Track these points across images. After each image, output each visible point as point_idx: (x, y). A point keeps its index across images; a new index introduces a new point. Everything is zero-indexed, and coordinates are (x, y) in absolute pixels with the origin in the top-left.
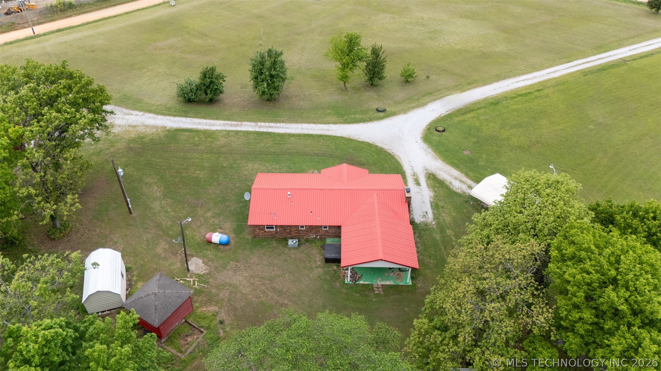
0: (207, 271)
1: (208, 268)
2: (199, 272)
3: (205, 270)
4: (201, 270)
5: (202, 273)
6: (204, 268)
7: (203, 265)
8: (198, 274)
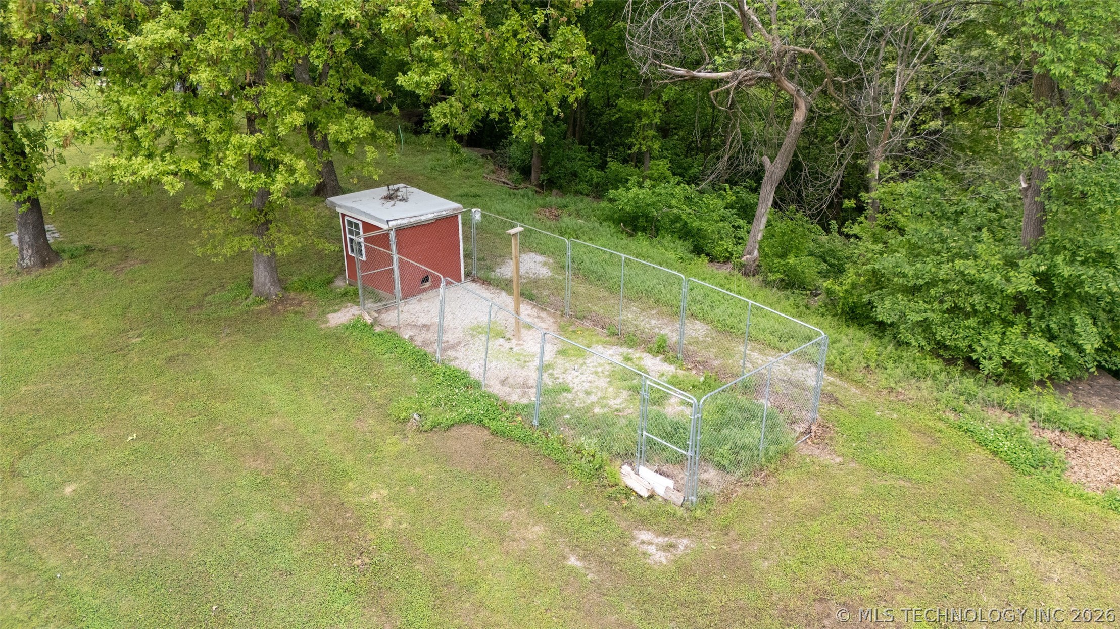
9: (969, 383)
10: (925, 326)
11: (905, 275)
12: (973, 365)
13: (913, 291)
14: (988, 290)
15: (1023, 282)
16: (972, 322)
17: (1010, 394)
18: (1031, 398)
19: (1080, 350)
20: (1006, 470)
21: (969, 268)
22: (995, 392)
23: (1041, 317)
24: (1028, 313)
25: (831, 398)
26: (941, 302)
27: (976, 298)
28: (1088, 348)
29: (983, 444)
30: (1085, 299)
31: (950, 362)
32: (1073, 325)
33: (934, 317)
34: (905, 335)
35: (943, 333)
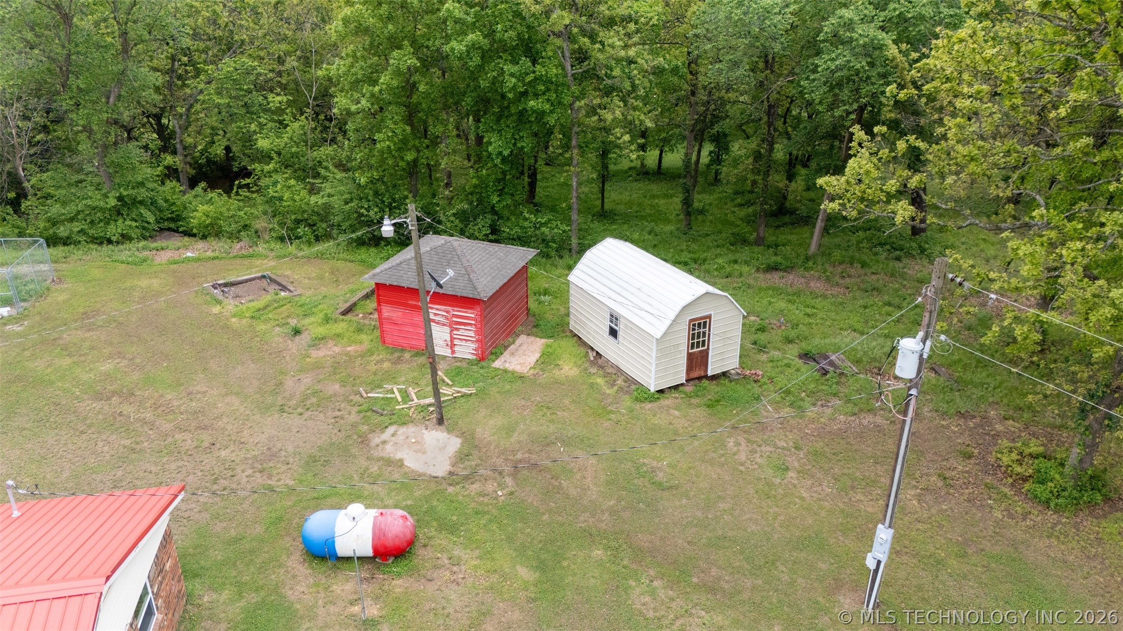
0: (376, 440)
1: (375, 453)
2: (402, 430)
3: (384, 442)
4: (400, 438)
5: (391, 430)
6: (389, 447)
7: (399, 456)
8: (404, 424)
9: (110, 246)
10: (81, 231)
11: (63, 214)
12: (110, 242)
13: (71, 220)
14: (102, 210)
15: (112, 202)
16: (102, 224)
17: (127, 245)
18: (133, 245)
19: (148, 223)
20: (134, 267)
21: (89, 202)
22: (121, 247)
23: (128, 215)
24: (122, 214)
25: (56, 270)
26: (86, 220)
27: (99, 214)
28: (151, 221)
29: (123, 262)
30: (141, 203)
31: (101, 243)
32: (142, 214)
33: (86, 227)
34: (75, 237)
35: (91, 232)
